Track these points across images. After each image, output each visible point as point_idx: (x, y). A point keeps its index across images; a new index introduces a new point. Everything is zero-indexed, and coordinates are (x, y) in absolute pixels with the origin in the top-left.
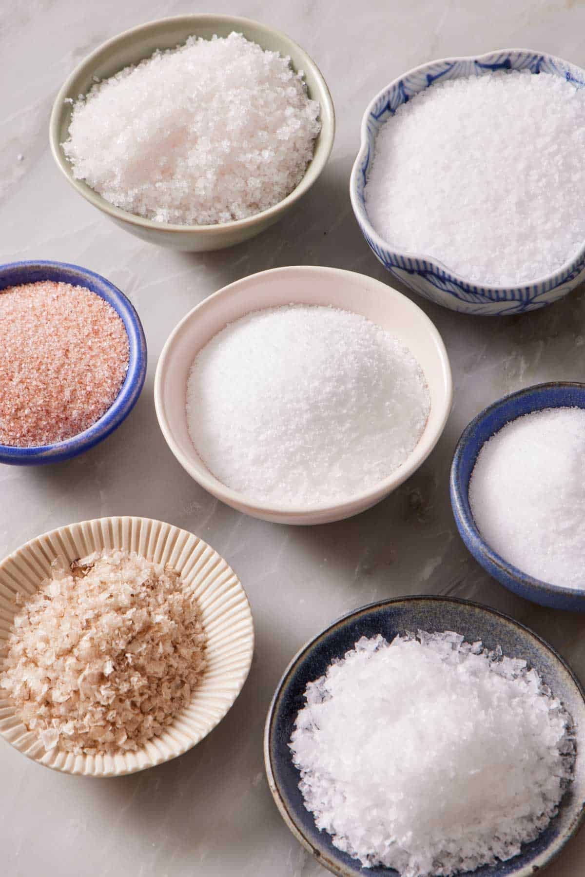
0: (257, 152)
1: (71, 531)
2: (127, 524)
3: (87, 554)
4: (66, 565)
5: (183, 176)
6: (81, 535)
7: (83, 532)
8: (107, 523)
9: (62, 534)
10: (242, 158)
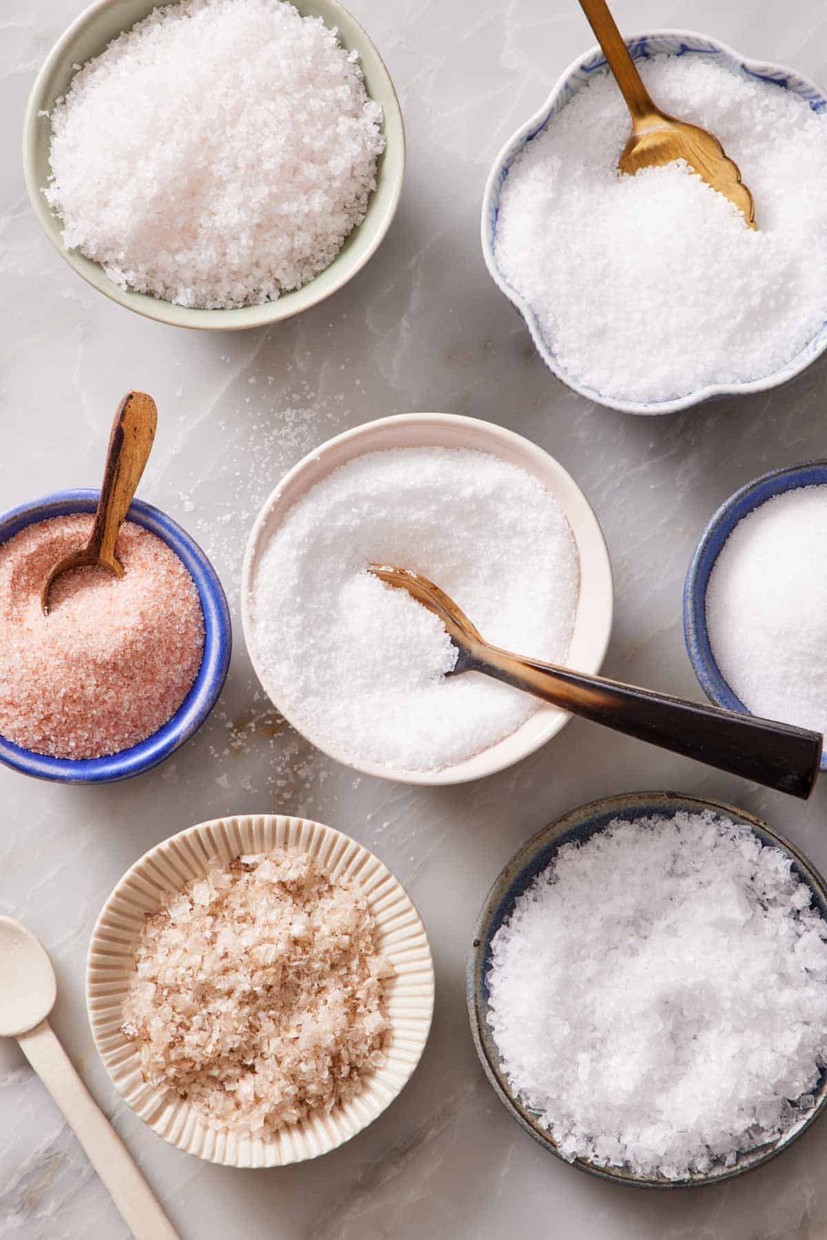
0: (303, 198)
1: (239, 825)
2: (309, 830)
3: (253, 853)
4: (226, 861)
5: (209, 239)
6: (250, 830)
7: (253, 827)
8: (284, 824)
9: (228, 828)
10: (285, 208)
